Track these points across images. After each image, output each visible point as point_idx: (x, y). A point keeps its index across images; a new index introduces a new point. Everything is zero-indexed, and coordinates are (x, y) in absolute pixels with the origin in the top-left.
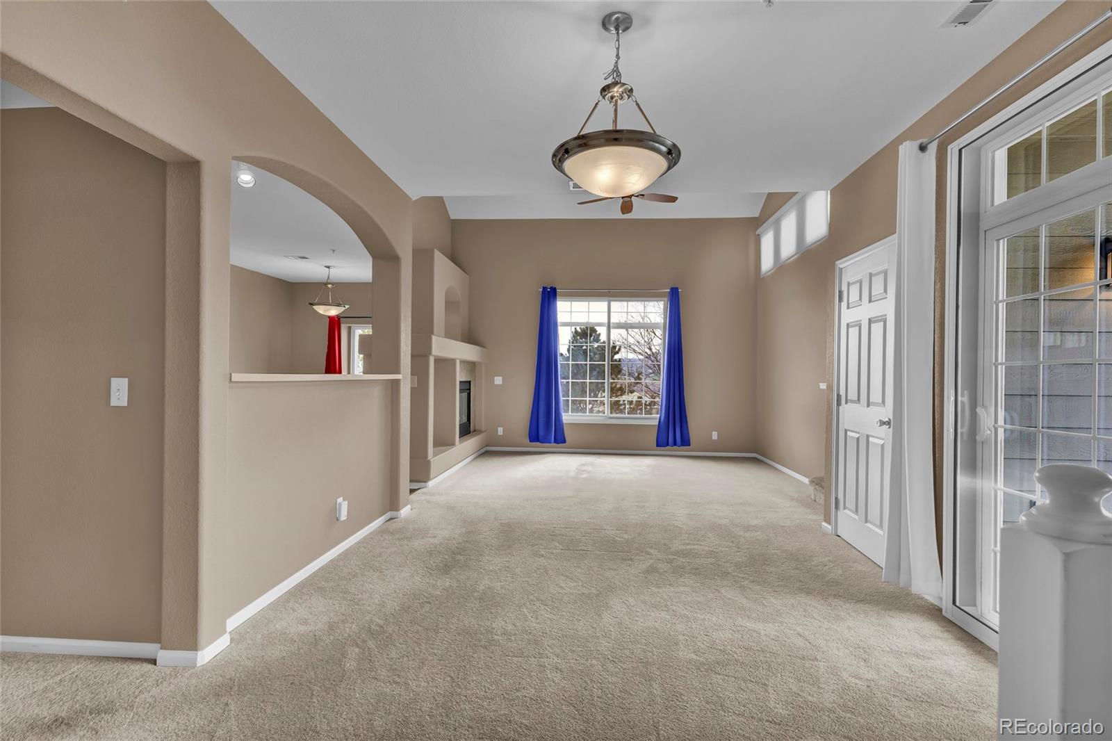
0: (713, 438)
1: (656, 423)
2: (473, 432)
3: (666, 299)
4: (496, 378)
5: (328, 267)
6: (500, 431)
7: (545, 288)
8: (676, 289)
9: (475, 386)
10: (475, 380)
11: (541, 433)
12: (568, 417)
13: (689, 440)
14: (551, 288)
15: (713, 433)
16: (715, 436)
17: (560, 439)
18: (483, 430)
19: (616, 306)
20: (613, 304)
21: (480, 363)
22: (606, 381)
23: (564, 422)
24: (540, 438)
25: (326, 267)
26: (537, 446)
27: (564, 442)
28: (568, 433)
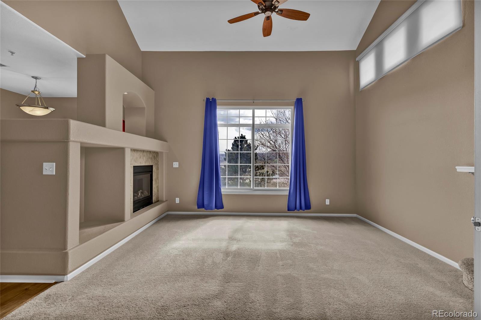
0: (327, 204)
1: (287, 193)
2: (155, 202)
3: (293, 107)
4: (174, 163)
5: (36, 78)
6: (177, 200)
7: (208, 99)
8: (301, 99)
9: (158, 169)
10: (157, 164)
11: (206, 202)
12: (225, 190)
13: (310, 205)
14: (213, 99)
15: (327, 200)
16: (328, 202)
17: (219, 206)
18: (164, 200)
19: (258, 112)
20: (256, 111)
21: (162, 153)
22: (251, 165)
23: (222, 193)
24: (205, 206)
25: (33, 77)
26: (203, 212)
27: (222, 207)
28: (225, 201)
